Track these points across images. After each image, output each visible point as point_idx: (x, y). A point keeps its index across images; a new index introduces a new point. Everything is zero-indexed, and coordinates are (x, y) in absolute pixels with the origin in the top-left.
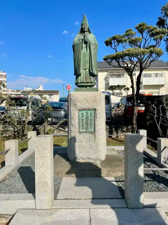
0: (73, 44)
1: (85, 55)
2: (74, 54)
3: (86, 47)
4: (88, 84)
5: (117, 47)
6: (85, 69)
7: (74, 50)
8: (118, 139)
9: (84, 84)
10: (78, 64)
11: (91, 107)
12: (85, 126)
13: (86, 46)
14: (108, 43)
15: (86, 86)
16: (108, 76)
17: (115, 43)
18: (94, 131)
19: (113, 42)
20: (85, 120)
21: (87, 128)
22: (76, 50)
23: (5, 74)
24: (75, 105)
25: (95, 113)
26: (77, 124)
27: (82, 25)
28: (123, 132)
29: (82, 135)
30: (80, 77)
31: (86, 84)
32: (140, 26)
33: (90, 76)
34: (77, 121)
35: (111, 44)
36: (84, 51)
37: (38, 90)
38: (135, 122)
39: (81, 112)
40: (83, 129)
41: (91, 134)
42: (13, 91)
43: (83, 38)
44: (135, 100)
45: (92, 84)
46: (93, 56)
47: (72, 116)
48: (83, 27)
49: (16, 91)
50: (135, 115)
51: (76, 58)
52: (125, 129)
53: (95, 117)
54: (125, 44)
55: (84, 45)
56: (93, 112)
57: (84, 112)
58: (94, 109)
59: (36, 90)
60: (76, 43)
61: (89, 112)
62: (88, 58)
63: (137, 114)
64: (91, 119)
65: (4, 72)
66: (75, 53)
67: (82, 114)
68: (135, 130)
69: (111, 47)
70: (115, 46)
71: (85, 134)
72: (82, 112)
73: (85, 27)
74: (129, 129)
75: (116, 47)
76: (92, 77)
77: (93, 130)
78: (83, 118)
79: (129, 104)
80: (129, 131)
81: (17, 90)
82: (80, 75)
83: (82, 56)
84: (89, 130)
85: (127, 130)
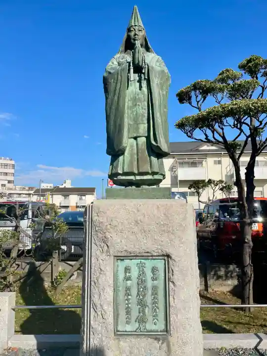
0: (105, 75)
1: (135, 100)
2: (107, 98)
3: (140, 81)
4: (145, 177)
5: (203, 104)
6: (135, 138)
7: (106, 90)
8: (208, 296)
9: (132, 177)
10: (118, 125)
11: (154, 249)
12: (135, 313)
13: (138, 78)
14: (183, 97)
15: (138, 184)
16: (176, 165)
17: (197, 97)
18: (167, 330)
19: (193, 93)
20: (134, 292)
21: (141, 320)
22: (111, 88)
23: (13, 162)
24: (105, 240)
25: (168, 270)
26: (109, 304)
27: (129, 30)
28: (219, 277)
29: (125, 344)
30: (121, 158)
31: (138, 178)
32: (249, 61)
33: (150, 156)
34: (109, 294)
35: (190, 98)
36: (134, 89)
37: (63, 187)
38: (248, 260)
39: (122, 265)
40: (128, 323)
41: (156, 339)
42: (24, 189)
43: (130, 59)
44: (247, 211)
45: (156, 177)
46: (156, 102)
47: (94, 278)
48: (132, 34)
49: (27, 188)
50: (246, 245)
51: (111, 108)
52: (222, 272)
53: (167, 280)
54: (220, 95)
55: (134, 76)
56: (160, 264)
57: (133, 264)
58: (163, 255)
59: (61, 187)
60: (112, 72)
61: (149, 264)
62: (142, 110)
63: (251, 244)
64: (155, 288)
65: (11, 160)
66: (110, 97)
67: (127, 270)
68: (249, 281)
69: (190, 103)
70: (198, 102)
71: (134, 340)
72: (127, 262)
73: (135, 35)
74: (232, 272)
75: (200, 103)
76: (154, 159)
77: (161, 326)
78: (129, 282)
79: (225, 217)
80: (232, 277)
81: (29, 188)
82: (123, 153)
83: (128, 103)
84: (150, 326)
85: (227, 273)
